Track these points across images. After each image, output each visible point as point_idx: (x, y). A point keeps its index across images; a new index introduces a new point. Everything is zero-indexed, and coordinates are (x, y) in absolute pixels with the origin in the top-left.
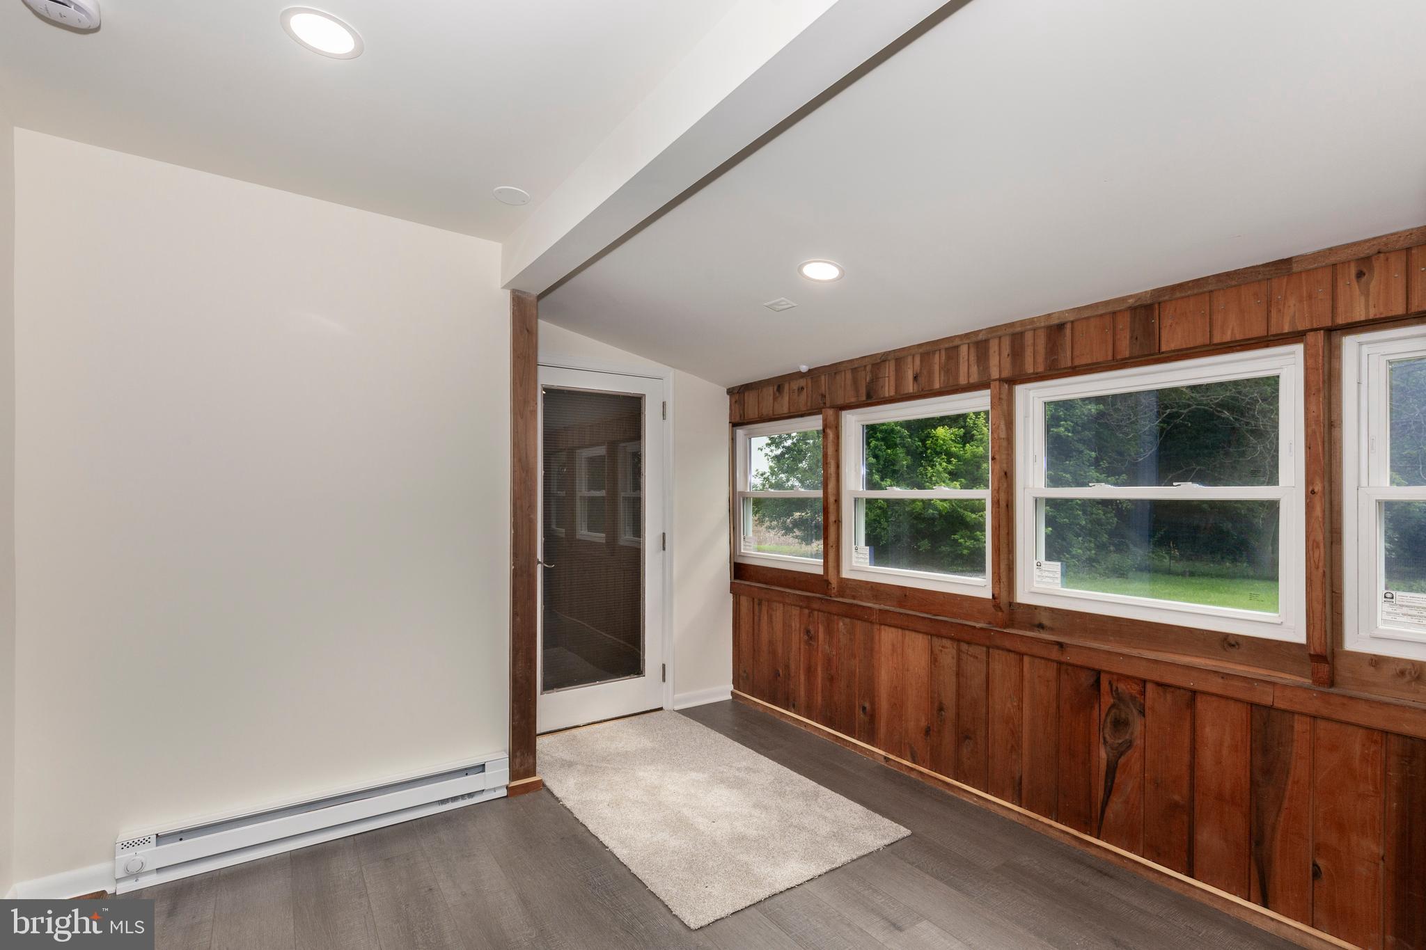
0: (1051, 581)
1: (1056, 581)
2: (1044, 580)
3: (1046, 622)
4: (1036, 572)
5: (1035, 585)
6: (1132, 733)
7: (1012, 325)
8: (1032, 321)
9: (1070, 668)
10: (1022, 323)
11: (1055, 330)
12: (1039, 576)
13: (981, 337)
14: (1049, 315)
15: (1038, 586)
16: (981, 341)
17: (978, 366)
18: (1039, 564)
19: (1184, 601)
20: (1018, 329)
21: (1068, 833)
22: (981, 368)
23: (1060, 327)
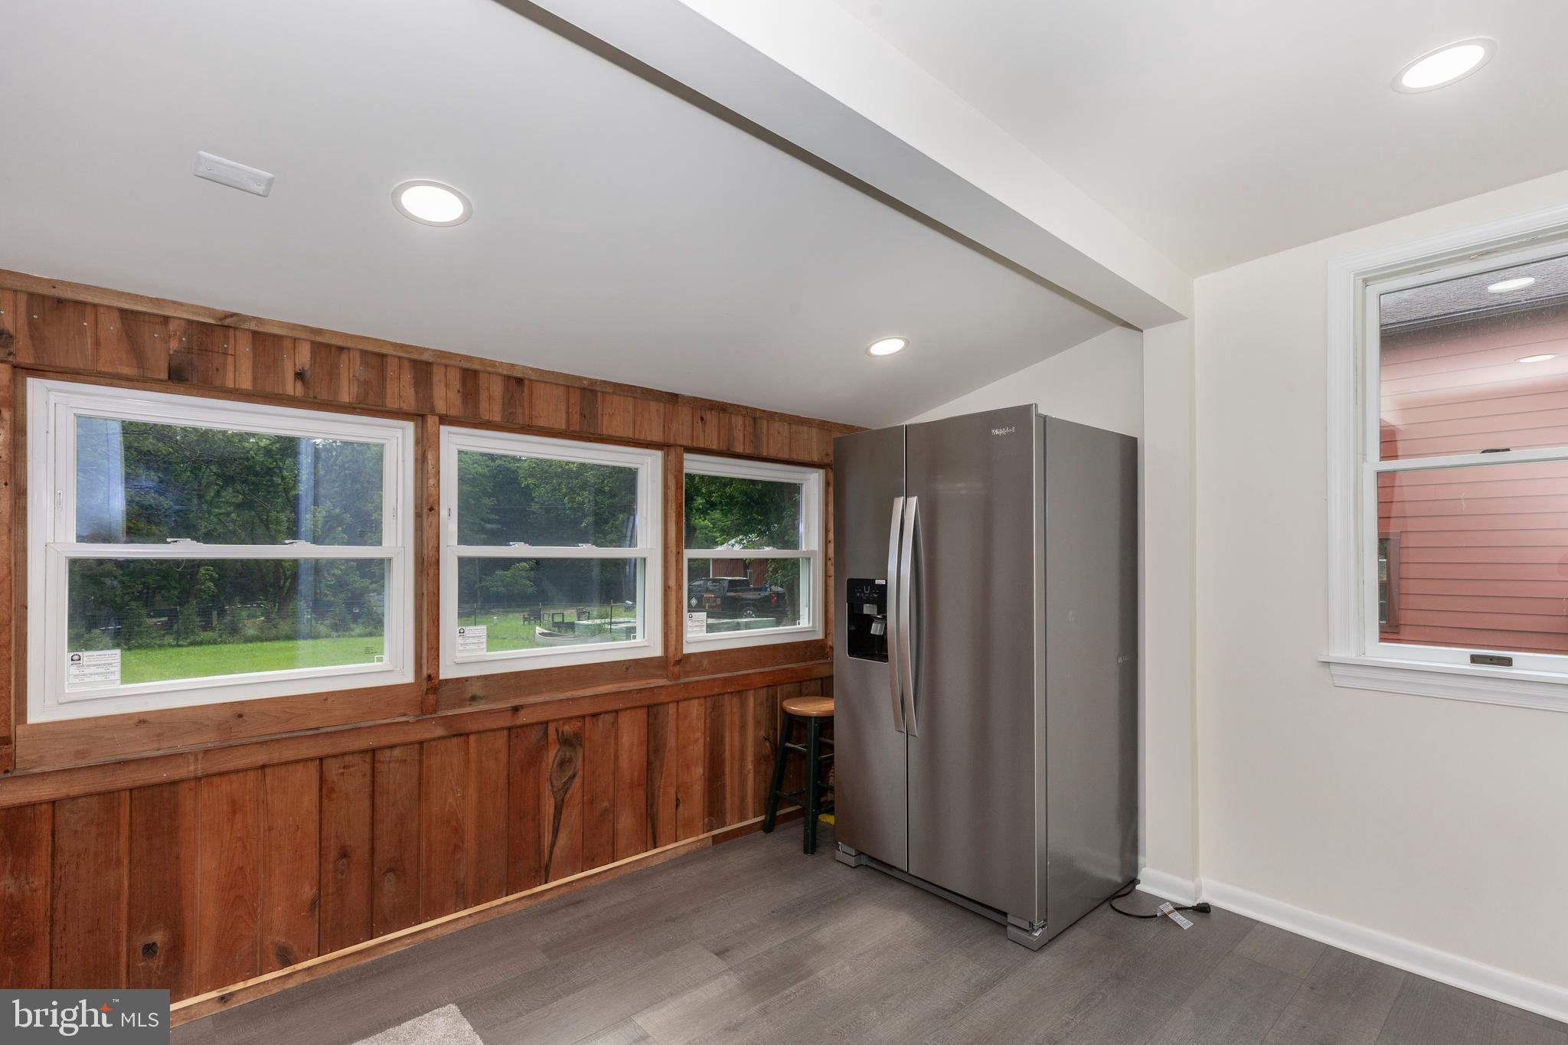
0: (476, 647)
1: (482, 646)
2: (468, 648)
3: (479, 692)
4: (460, 640)
5: (458, 655)
6: (575, 767)
7: (470, 359)
8: (493, 363)
9: (519, 730)
10: (482, 361)
11: (517, 383)
12: (462, 644)
13: (425, 357)
14: (513, 365)
15: (462, 656)
16: (421, 362)
17: (416, 392)
18: (462, 631)
19: (582, 643)
20: (476, 367)
21: (523, 898)
22: (421, 395)
23: (520, 381)
